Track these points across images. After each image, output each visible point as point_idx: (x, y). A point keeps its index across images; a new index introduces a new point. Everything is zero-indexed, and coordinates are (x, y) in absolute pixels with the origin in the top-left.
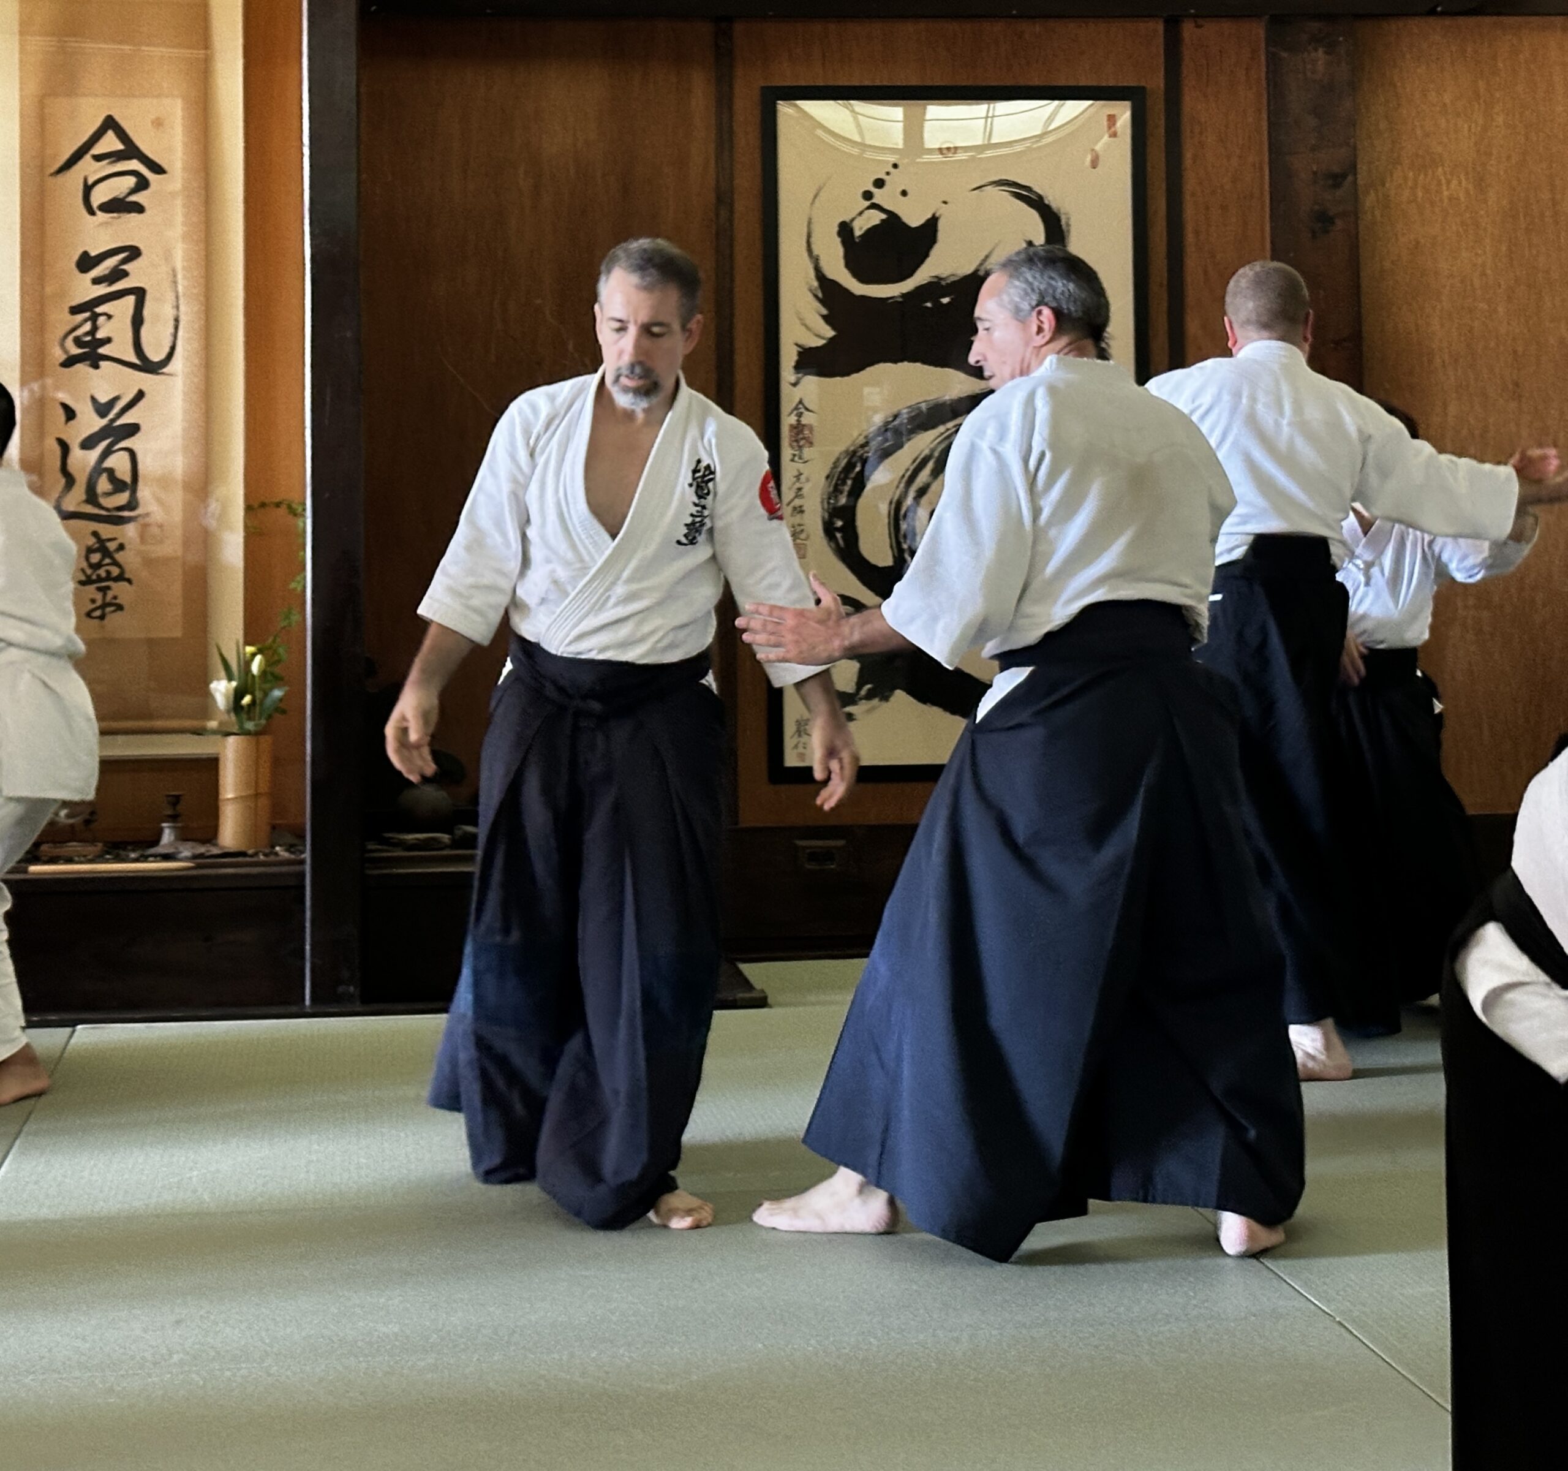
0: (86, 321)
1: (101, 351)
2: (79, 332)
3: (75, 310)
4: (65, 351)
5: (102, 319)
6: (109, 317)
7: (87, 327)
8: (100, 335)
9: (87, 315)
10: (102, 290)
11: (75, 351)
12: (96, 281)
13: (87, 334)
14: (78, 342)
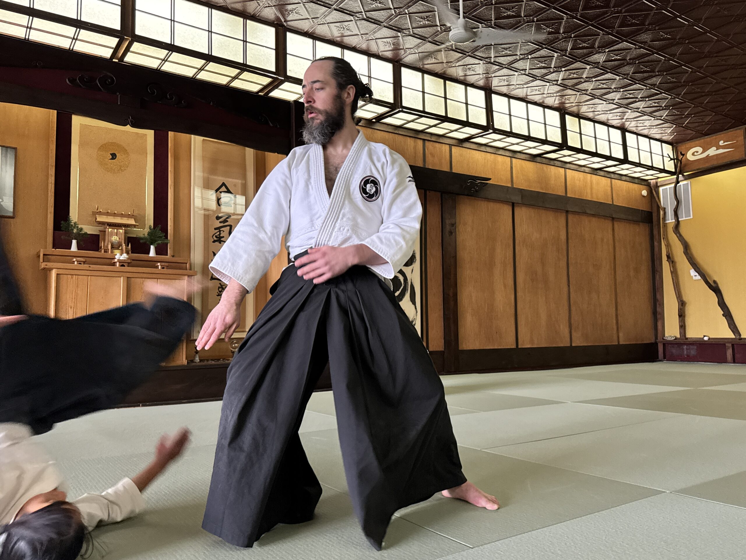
0: (218, 232)
1: (222, 239)
2: (216, 234)
3: (215, 229)
4: (213, 239)
5: (222, 232)
6: (224, 231)
7: (218, 233)
8: (221, 235)
9: (218, 230)
10: (222, 224)
11: (216, 239)
12: (220, 222)
13: (218, 235)
14: (216, 237)
